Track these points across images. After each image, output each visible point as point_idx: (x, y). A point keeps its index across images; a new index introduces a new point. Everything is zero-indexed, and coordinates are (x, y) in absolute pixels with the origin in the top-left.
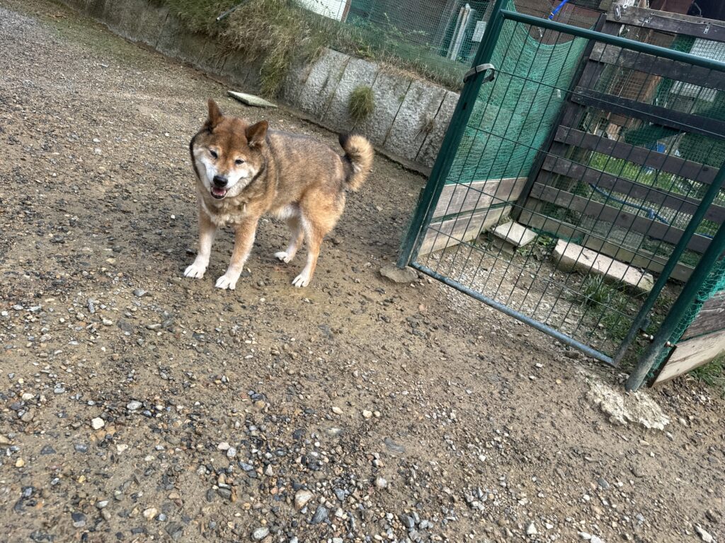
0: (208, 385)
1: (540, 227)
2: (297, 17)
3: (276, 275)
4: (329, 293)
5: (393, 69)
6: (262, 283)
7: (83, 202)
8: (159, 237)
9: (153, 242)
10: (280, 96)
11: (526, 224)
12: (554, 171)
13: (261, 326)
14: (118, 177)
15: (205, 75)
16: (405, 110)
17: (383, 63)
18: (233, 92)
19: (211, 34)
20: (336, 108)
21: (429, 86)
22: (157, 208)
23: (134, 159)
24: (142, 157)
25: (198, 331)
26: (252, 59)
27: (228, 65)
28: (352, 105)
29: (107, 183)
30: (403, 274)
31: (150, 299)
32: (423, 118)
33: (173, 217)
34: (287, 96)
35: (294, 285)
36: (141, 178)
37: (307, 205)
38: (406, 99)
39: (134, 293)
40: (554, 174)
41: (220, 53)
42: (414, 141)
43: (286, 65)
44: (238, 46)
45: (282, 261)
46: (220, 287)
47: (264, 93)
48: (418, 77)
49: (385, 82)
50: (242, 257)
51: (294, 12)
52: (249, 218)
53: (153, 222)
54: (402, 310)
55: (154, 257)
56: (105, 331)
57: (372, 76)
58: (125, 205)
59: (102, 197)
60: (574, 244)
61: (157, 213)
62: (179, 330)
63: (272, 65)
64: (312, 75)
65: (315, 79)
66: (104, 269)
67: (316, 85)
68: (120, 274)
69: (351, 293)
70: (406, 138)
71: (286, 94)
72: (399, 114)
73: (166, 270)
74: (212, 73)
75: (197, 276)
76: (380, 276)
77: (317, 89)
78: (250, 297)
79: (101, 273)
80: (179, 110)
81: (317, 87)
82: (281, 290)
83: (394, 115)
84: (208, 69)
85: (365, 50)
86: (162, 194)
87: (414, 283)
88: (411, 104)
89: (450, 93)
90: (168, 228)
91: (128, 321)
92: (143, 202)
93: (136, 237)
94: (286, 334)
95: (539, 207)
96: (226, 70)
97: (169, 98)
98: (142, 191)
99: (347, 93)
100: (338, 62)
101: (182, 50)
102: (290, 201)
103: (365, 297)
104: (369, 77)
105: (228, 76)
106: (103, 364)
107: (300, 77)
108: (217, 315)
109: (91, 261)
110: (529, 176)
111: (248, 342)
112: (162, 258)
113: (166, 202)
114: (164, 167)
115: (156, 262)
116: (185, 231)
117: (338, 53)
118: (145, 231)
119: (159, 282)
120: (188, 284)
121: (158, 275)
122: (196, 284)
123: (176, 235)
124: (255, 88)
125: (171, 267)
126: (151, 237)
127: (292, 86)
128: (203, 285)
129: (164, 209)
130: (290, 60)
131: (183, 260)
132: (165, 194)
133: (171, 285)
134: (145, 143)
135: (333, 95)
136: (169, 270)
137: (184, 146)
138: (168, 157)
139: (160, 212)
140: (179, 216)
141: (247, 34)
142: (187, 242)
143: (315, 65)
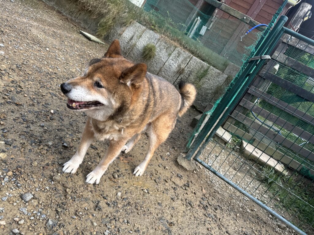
1: (233, 133)
4: (155, 180)
5: (168, 39)
8: (42, 130)
9: (38, 134)
10: (106, 39)
11: (226, 129)
15: (67, 19)
16: (171, 60)
17: (163, 35)
18: (83, 32)
20: (135, 51)
21: (184, 52)
22: (41, 102)
23: (26, 62)
26: (95, 17)
27: (81, 17)
28: (144, 52)
29: (6, 78)
30: (190, 165)
31: (36, 203)
32: (179, 66)
33: (52, 111)
34: (110, 40)
35: (135, 175)
36: (30, 77)
38: (172, 55)
40: (245, 108)
41: (77, 10)
42: (173, 76)
43: (112, 24)
44: (88, 9)
47: (98, 35)
48: (179, 46)
49: (162, 45)
52: (125, 138)
53: (38, 115)
55: (39, 151)
57: (157, 40)
58: (19, 99)
59: (1, 90)
60: (249, 144)
61: (41, 107)
63: (106, 23)
64: (125, 32)
65: (127, 35)
67: (126, 38)
69: (166, 179)
70: (169, 74)
71: (110, 38)
72: (167, 62)
74: (71, 19)
75: (72, 172)
76: (178, 165)
78: (110, 192)
80: (54, 35)
81: (127, 39)
83: (165, 62)
84: (69, 17)
85: (155, 26)
86: (44, 91)
87: (195, 170)
88: (174, 58)
89: (194, 57)
90: (49, 121)
92: (31, 96)
95: (234, 122)
96: (79, 20)
97: (48, 27)
98: (30, 88)
99: (142, 46)
100: (140, 29)
101: (56, 4)
104: (155, 40)
105: (80, 22)
107: (119, 32)
113: (47, 98)
114: (46, 71)
115: (41, 156)
116: (60, 124)
117: (140, 25)
118: (32, 123)
119: (43, 180)
120: (65, 180)
121: (42, 171)
122: (72, 179)
123: (54, 127)
124: (94, 32)
125: (52, 161)
126: (36, 130)
127: (113, 36)
128: (76, 180)
129: (46, 104)
130: (115, 22)
131: (60, 153)
132: (46, 92)
133: (53, 182)
134: (34, 52)
135: (135, 45)
136: (50, 165)
137: (57, 58)
138: (48, 64)
139: (43, 106)
140: (56, 111)
141: (95, 4)
142: (62, 134)
143: (128, 28)
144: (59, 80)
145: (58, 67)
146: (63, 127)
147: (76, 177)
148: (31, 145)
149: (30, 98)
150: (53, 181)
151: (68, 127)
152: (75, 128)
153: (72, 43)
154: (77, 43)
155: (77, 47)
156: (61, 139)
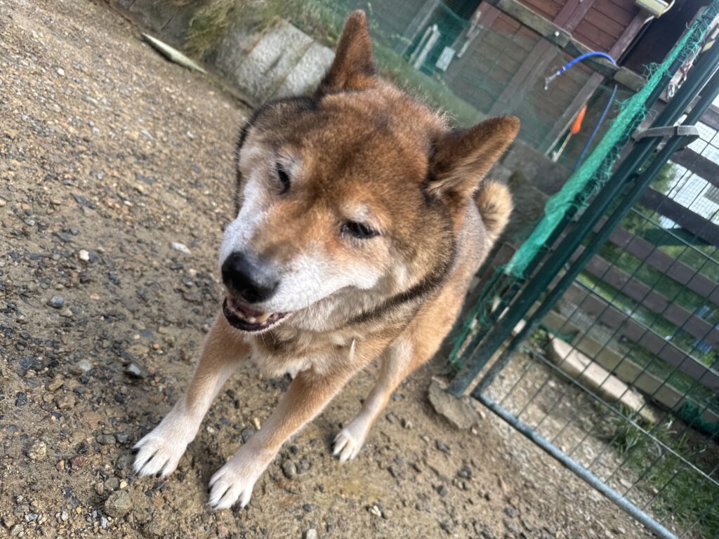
9: (45, 336)
10: (210, 60)
15: (108, 2)
18: (149, 37)
22: (47, 226)
26: (180, 3)
30: (461, 409)
33: (85, 255)
34: (219, 63)
35: (338, 457)
36: (13, 147)
43: (227, 25)
47: (188, 50)
55: (49, 398)
63: (210, 19)
64: (259, 47)
65: (263, 53)
67: (262, 61)
69: (414, 462)
71: (218, 60)
74: (118, 3)
77: (262, 67)
80: (76, 37)
85: (335, 38)
86: (56, 192)
87: (476, 426)
90: (76, 286)
92: (18, 205)
96: (140, 6)
97: (60, 16)
98: (15, 178)
99: (303, 84)
100: (298, 43)
105: (140, 14)
107: (243, 45)
113: (66, 211)
114: (58, 130)
115: (58, 417)
116: (111, 297)
117: (299, 32)
118: (23, 296)
119: (72, 514)
120: (145, 505)
121: (65, 474)
122: (165, 499)
123: (93, 309)
124: (177, 41)
125: (95, 434)
126: (37, 319)
127: (229, 53)
128: (179, 500)
129: (64, 231)
130: (234, 19)
131: (119, 399)
132: (62, 193)
133: (105, 522)
134: (22, 76)
135: (283, 80)
136: (91, 448)
137: (89, 98)
138: (64, 113)
139: (55, 238)
140: (96, 254)
142: (118, 330)
143: (267, 37)
144: (96, 160)
145: (92, 123)
146: (119, 308)
147: (178, 486)
148: (23, 375)
149: (15, 211)
150: (107, 516)
151: (135, 306)
152: (154, 309)
153: (125, 63)
154: (138, 64)
155: (136, 74)
156: (116, 347)
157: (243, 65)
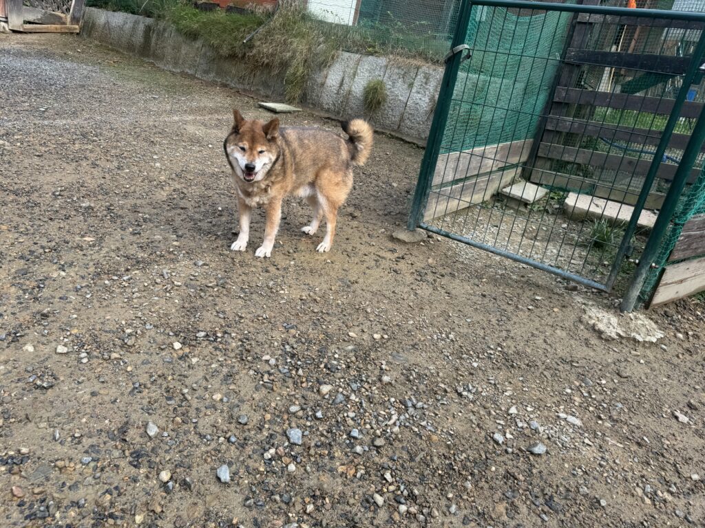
0: (253, 321)
1: (551, 184)
2: (311, 28)
3: (303, 244)
4: (348, 255)
5: (401, 59)
6: (291, 251)
7: (151, 204)
8: (210, 225)
9: (207, 228)
10: (303, 100)
11: (538, 182)
12: (558, 129)
13: (292, 282)
14: (176, 183)
15: (238, 92)
16: (415, 95)
17: (391, 56)
18: (262, 103)
19: (240, 55)
20: (353, 103)
21: (434, 70)
22: (207, 203)
23: (186, 168)
24: (192, 166)
25: (244, 287)
26: (277, 72)
27: (257, 80)
28: (366, 98)
29: (167, 188)
30: (413, 235)
31: (207, 267)
32: (432, 98)
33: (220, 209)
34: (309, 99)
35: (318, 251)
36: (193, 182)
37: (321, 184)
38: (415, 84)
39: (195, 264)
40: (558, 132)
41: (249, 70)
42: (426, 121)
43: (305, 72)
44: (264, 62)
45: (308, 234)
46: (259, 255)
47: (289, 100)
48: (423, 63)
49: (394, 73)
50: (273, 231)
51: (309, 24)
52: (274, 198)
53: (205, 214)
54: (412, 264)
55: (207, 239)
56: (177, 290)
57: (382, 69)
58: (182, 204)
59: (165, 199)
60: (585, 195)
61: (208, 207)
62: (229, 286)
63: (294, 74)
64: (329, 77)
65: (332, 80)
66: (171, 250)
67: (334, 86)
68: (184, 252)
69: (367, 254)
70: (418, 119)
71: (308, 97)
72: (410, 99)
73: (217, 247)
74: (244, 89)
75: (241, 249)
76: (393, 239)
77: (334, 89)
78: (281, 261)
79: (170, 253)
80: (218, 124)
82: (307, 256)
83: (405, 101)
84: (240, 86)
85: (374, 47)
86: (210, 193)
87: (424, 241)
88: (420, 88)
90: (217, 217)
91: (193, 283)
92: (196, 199)
93: (193, 226)
94: (312, 286)
95: (548, 164)
96: (256, 85)
97: (210, 116)
98: (194, 192)
99: (361, 88)
100: (351, 62)
101: (217, 73)
102: (307, 182)
103: (379, 256)
104: (380, 71)
105: (258, 90)
106: (177, 310)
107: (319, 81)
108: (258, 275)
109: (161, 245)
110: (534, 138)
111: (282, 292)
112: (214, 239)
113: (214, 198)
114: (210, 172)
115: (210, 242)
117: (350, 54)
118: (199, 221)
119: (213, 255)
120: (235, 255)
121: (212, 250)
122: (241, 255)
124: (282, 97)
125: (221, 244)
126: (204, 225)
127: (313, 90)
129: (213, 204)
130: (309, 67)
134: (193, 155)
135: (350, 92)
139: (210, 206)
141: (270, 50)
143: (332, 69)
147: (245, 253)
148: (200, 235)
149: (195, 201)
150: (222, 256)
157: (323, 94)
